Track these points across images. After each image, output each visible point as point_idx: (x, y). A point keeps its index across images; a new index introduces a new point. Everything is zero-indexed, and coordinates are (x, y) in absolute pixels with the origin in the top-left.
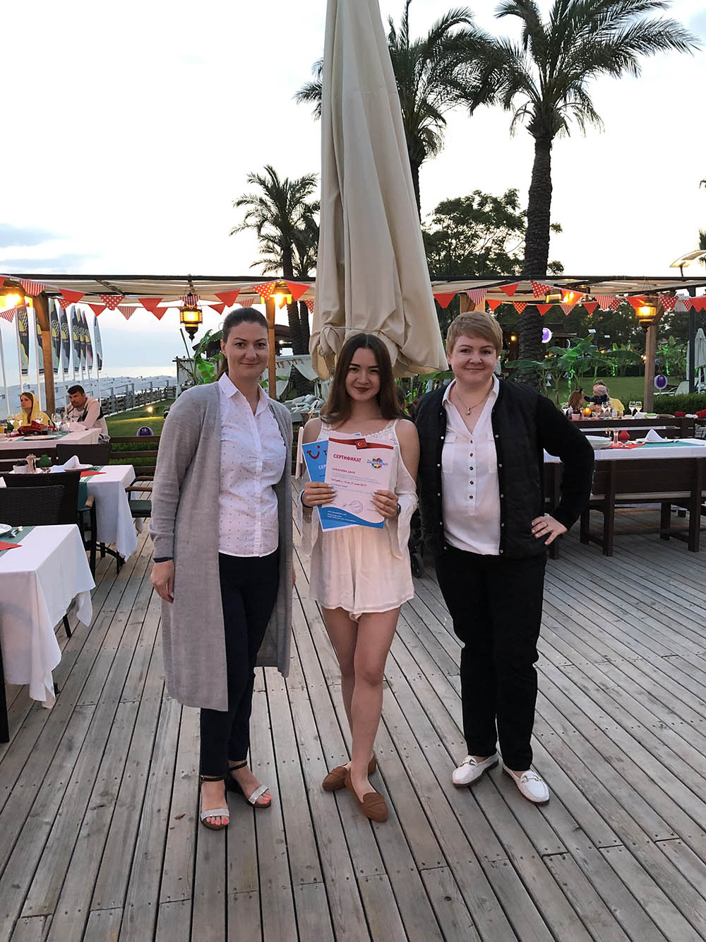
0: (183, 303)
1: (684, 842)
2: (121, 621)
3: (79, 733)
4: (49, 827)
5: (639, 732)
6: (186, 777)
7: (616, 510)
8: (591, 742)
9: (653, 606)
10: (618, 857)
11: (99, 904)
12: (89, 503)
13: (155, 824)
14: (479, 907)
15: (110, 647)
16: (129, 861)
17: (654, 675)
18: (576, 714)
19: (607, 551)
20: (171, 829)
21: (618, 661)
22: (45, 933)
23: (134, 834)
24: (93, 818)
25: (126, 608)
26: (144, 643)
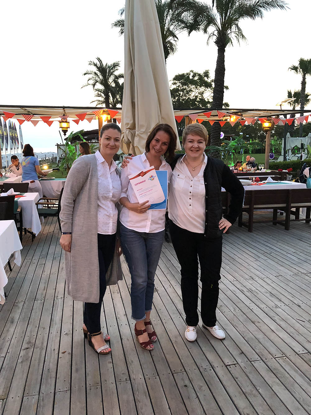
0: (61, 119)
1: (288, 358)
2: (34, 263)
3: (16, 315)
4: (3, 358)
5: (266, 310)
6: (66, 334)
7: (254, 212)
8: (246, 314)
9: (271, 254)
10: (259, 365)
11: (28, 393)
12: (19, 210)
13: (53, 357)
14: (199, 389)
15: (30, 276)
16: (41, 374)
17: (272, 285)
18: (239, 302)
19: (250, 230)
20: (60, 358)
21: (257, 279)
22: (3, 408)
23: (43, 361)
24: (24, 354)
25: (36, 257)
26: (45, 273)
